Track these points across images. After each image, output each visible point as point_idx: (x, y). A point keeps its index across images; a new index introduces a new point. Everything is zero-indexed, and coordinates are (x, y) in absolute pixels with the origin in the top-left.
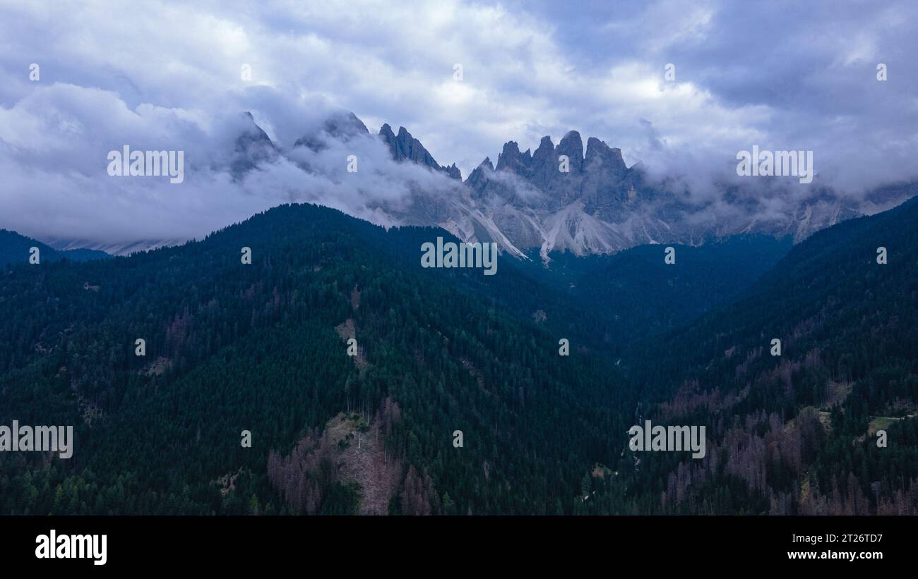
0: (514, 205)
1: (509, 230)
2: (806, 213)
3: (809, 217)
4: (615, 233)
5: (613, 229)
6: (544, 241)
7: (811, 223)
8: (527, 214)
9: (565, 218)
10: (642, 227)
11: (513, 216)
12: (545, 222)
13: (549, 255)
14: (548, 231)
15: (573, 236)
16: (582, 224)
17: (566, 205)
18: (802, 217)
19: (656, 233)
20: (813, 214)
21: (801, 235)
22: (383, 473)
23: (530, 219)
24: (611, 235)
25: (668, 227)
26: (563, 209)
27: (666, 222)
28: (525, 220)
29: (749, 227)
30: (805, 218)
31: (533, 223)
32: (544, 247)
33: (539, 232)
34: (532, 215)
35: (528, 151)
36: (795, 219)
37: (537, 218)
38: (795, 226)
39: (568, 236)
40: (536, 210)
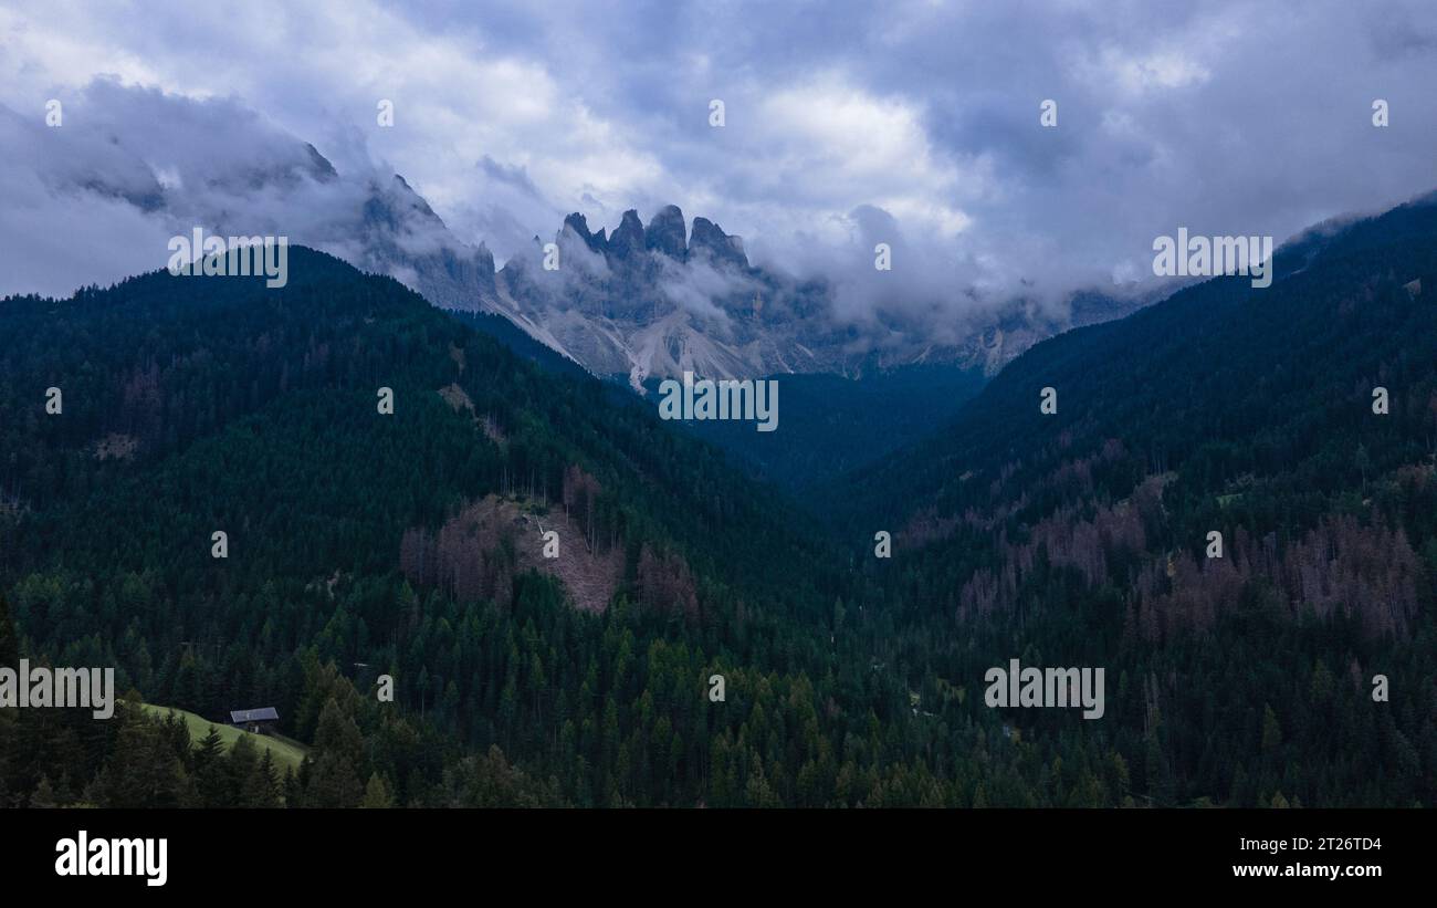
0: (582, 312)
1: (577, 347)
2: (996, 340)
3: (999, 344)
4: (738, 359)
5: (732, 352)
6: (634, 365)
7: (1003, 352)
8: (603, 324)
9: (662, 333)
10: (774, 352)
11: (583, 328)
12: (632, 338)
13: (643, 384)
14: (637, 351)
15: (677, 360)
16: (688, 344)
17: (662, 316)
18: (992, 344)
19: (795, 360)
20: (1004, 341)
21: (993, 366)
22: (590, 565)
23: (608, 333)
24: (732, 361)
25: (810, 354)
26: (658, 321)
27: (807, 347)
28: (601, 335)
29: (923, 356)
30: (995, 345)
31: (614, 339)
32: (634, 374)
33: (623, 352)
34: (610, 328)
35: (602, 232)
36: (982, 346)
37: (618, 331)
38: (983, 354)
39: (670, 361)
40: (616, 321)
